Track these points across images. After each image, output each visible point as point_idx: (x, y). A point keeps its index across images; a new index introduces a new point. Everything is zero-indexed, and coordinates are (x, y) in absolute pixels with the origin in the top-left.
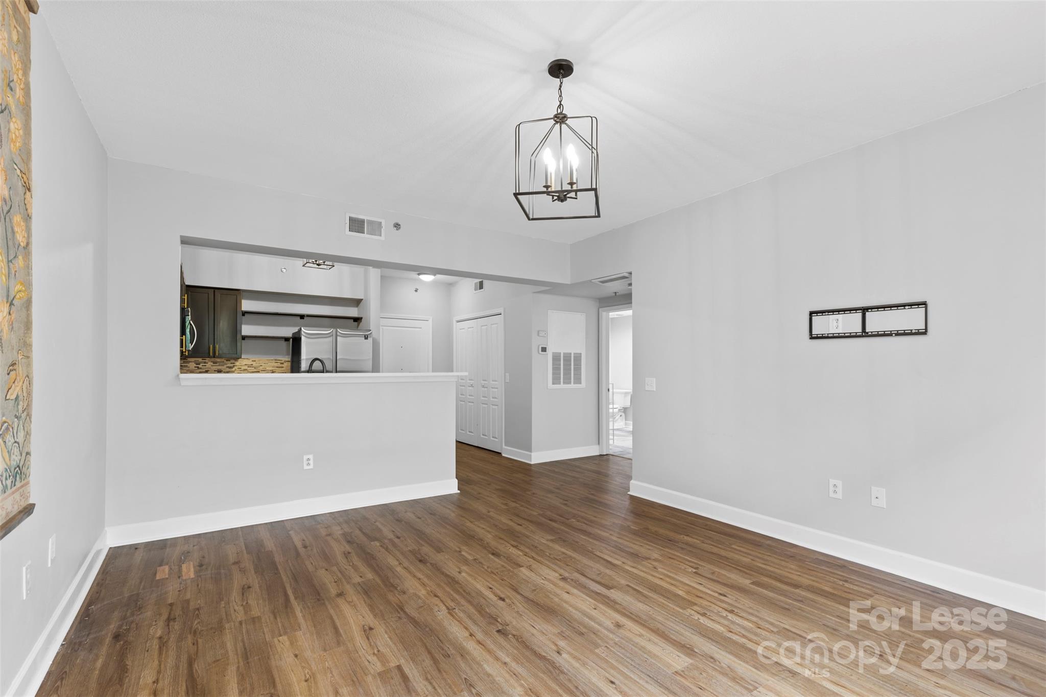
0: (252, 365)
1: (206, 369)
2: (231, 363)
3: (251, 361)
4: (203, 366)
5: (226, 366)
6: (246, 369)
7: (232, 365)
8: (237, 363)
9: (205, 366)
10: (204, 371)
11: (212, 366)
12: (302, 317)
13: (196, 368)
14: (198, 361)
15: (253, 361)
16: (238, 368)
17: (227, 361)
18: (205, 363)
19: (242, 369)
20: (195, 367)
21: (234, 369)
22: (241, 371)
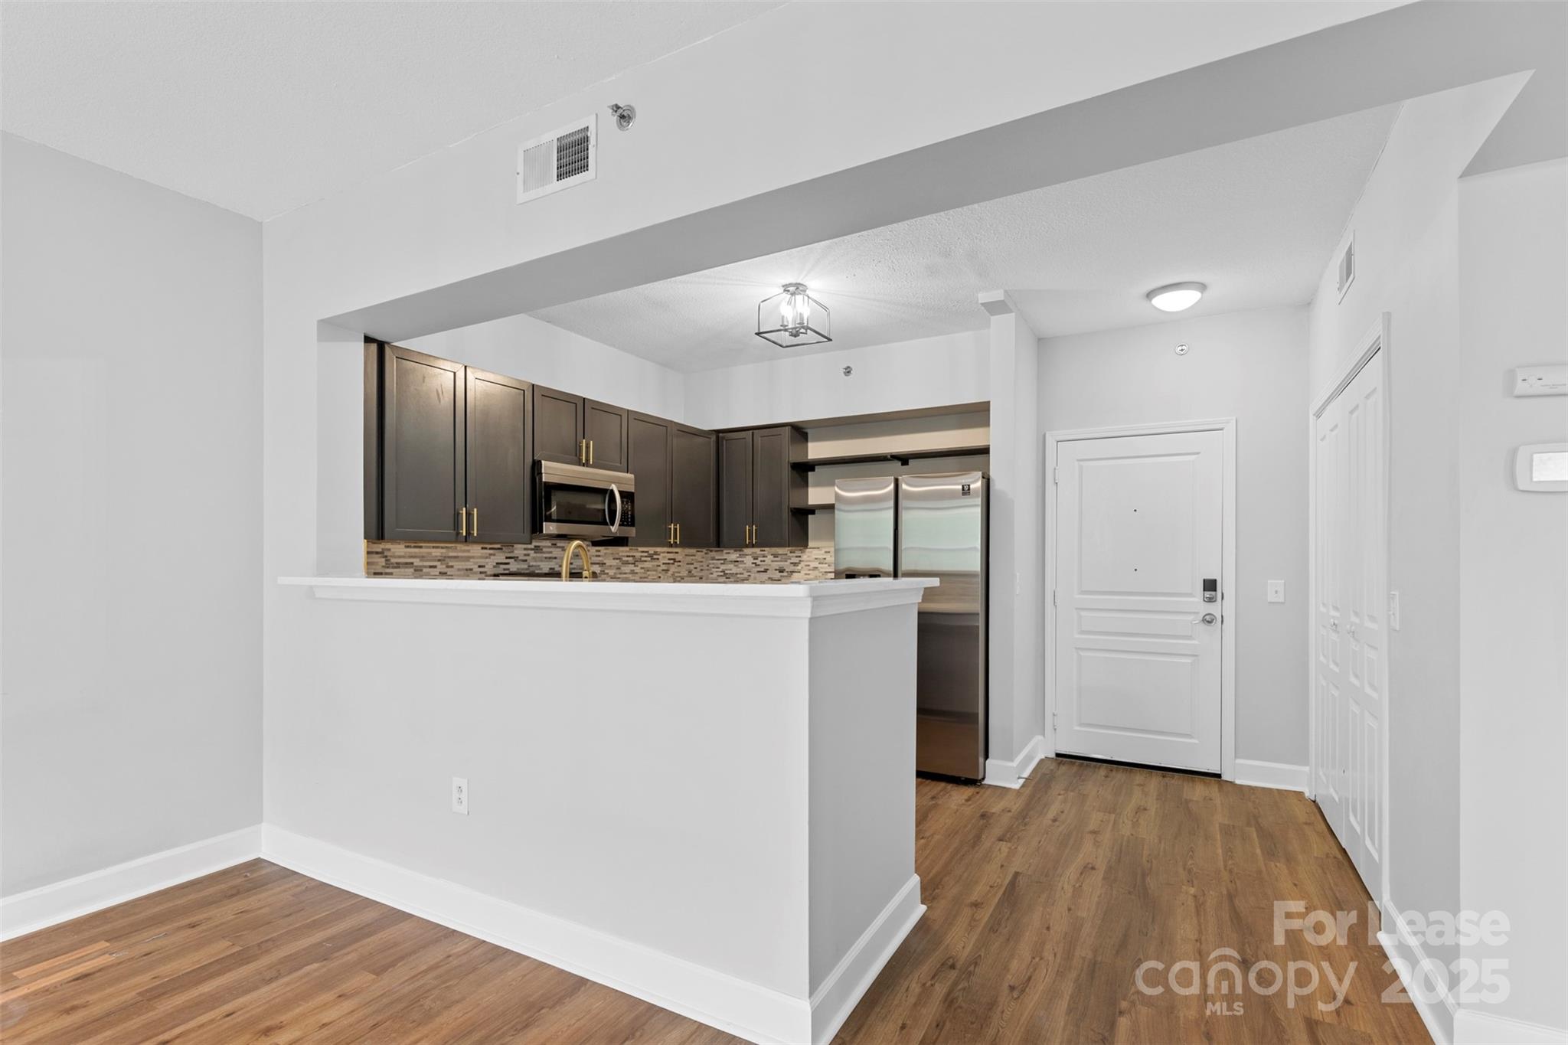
0: (825, 559)
1: (766, 567)
2: (797, 557)
3: (823, 552)
4: (761, 561)
5: (789, 561)
6: (817, 568)
7: (796, 560)
8: (804, 557)
9: (764, 561)
10: (762, 570)
11: (772, 561)
12: (904, 459)
13: (754, 565)
14: (756, 553)
15: (826, 552)
16: (806, 566)
17: (791, 552)
18: (764, 557)
19: (811, 567)
20: (753, 563)
21: (799, 568)
22: (809, 570)
